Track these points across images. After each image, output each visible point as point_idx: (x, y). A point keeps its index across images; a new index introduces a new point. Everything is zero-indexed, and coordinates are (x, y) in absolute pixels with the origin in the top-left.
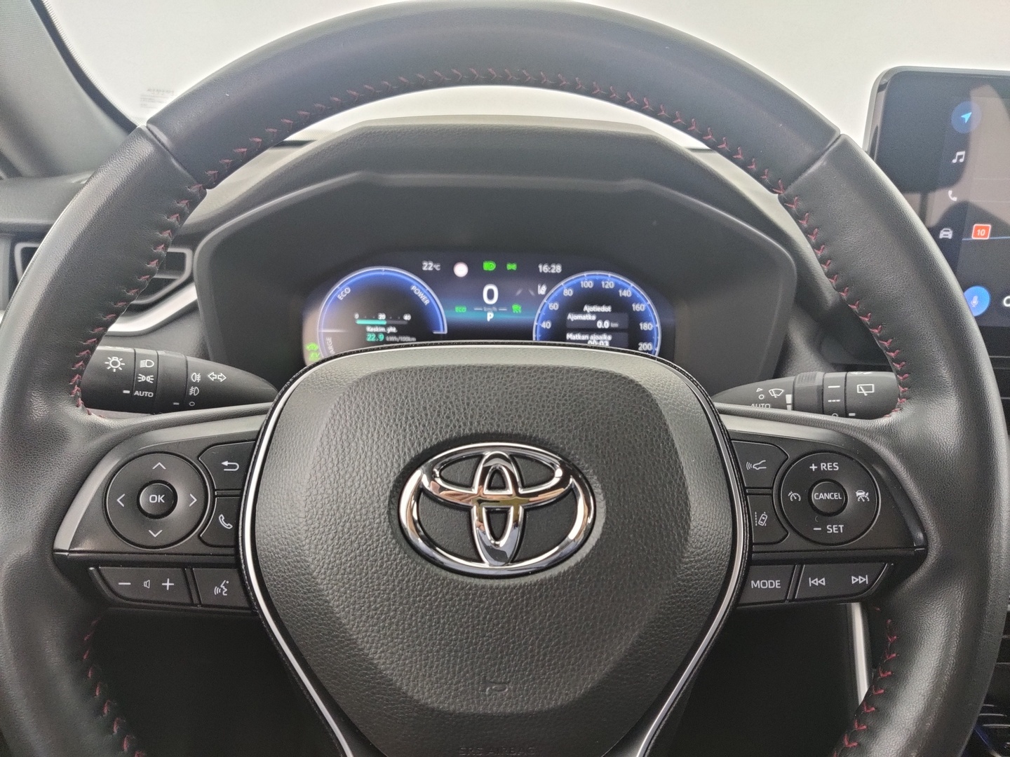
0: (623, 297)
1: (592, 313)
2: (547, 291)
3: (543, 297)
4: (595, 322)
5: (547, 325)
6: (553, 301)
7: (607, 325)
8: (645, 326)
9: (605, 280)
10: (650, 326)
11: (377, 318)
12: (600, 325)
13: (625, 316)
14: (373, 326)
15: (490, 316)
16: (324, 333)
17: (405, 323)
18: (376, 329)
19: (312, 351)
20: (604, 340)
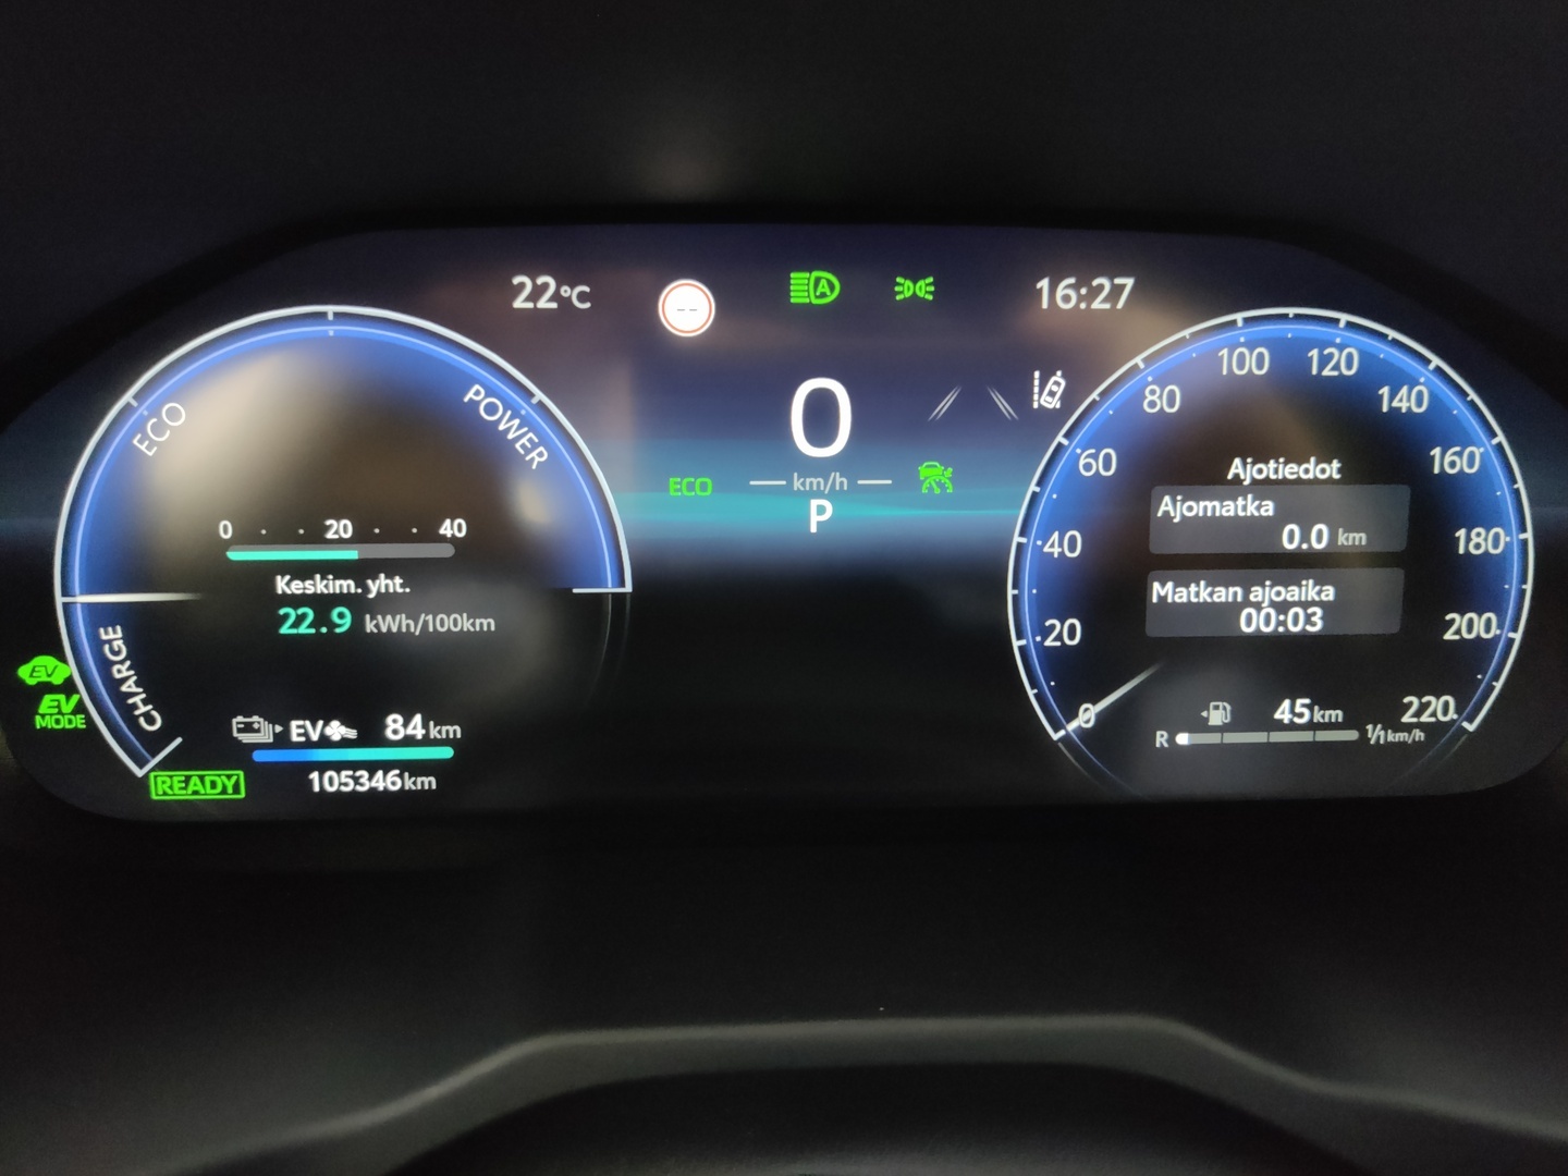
0: (1395, 411)
1: (1262, 488)
2: (1070, 399)
3: (1053, 419)
4: (1274, 526)
5: (1065, 545)
6: (1096, 442)
7: (1320, 538)
8: (1475, 541)
9: (1322, 345)
10: (1497, 538)
11: (317, 538)
12: (1290, 539)
13: (1398, 497)
14: (302, 571)
15: (819, 514)
16: (90, 608)
17: (447, 551)
18: (318, 586)
19: (45, 688)
20: (1305, 605)
